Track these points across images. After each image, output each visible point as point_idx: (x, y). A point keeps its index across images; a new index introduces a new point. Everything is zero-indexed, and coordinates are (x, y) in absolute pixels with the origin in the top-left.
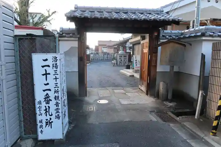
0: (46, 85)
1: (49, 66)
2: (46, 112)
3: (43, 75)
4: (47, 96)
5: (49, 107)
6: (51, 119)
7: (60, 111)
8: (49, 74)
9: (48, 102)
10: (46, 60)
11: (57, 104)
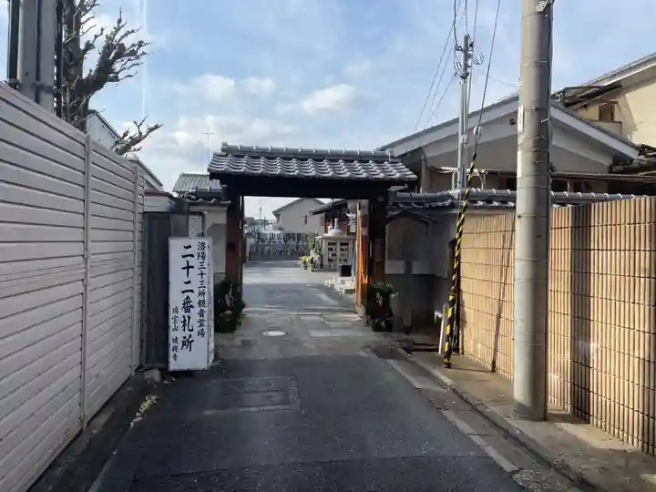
0: (187, 283)
1: (192, 256)
2: (184, 326)
3: (184, 268)
4: (188, 300)
5: (189, 318)
6: (190, 336)
7: (205, 323)
8: (192, 267)
9: (187, 310)
10: (189, 247)
11: (201, 313)
